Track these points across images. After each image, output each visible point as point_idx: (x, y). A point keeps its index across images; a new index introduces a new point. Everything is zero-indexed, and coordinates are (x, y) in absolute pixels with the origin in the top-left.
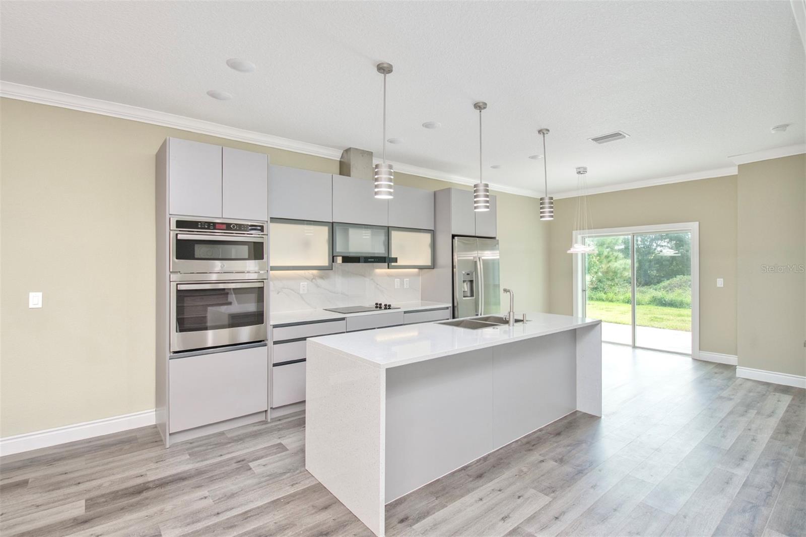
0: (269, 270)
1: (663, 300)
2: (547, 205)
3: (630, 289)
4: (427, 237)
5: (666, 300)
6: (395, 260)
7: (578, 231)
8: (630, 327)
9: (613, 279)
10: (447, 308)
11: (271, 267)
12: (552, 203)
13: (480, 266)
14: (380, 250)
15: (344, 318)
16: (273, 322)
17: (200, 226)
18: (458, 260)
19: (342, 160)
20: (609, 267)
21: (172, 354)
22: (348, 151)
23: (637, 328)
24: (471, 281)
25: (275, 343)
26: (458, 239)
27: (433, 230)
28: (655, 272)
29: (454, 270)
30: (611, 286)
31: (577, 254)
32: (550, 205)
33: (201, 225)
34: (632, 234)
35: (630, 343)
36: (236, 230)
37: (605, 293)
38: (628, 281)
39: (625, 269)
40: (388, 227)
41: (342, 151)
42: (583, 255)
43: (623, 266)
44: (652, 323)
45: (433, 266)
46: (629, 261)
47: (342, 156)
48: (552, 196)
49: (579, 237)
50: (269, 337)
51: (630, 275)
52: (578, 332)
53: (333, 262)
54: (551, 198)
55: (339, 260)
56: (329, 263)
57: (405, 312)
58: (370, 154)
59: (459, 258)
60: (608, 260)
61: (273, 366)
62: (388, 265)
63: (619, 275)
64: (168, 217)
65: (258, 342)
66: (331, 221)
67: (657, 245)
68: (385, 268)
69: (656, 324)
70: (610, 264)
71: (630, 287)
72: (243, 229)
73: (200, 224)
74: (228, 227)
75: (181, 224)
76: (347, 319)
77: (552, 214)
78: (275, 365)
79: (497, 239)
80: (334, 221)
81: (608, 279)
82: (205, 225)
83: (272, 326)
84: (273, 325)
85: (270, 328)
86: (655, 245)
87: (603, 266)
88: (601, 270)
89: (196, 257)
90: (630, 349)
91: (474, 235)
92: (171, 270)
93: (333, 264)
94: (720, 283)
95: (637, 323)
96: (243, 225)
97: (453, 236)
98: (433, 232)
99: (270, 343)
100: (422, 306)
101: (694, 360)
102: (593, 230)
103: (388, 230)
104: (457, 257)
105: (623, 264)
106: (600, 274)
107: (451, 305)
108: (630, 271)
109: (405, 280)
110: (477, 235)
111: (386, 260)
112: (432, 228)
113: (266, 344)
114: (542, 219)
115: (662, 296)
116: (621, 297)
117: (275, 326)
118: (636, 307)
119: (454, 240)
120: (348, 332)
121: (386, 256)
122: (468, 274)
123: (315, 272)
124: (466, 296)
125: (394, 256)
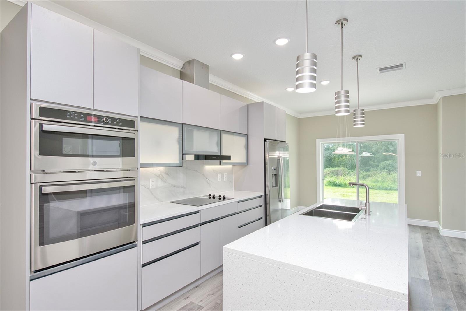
0: (139, 167)
1: (335, 183)
4: (243, 140)
5: (337, 183)
6: (228, 158)
10: (261, 196)
11: (141, 164)
12: (364, 114)
13: (282, 162)
14: (213, 150)
15: (199, 211)
16: (142, 222)
17: (68, 116)
18: (269, 158)
19: (182, 70)
21: (33, 274)
22: (190, 62)
24: (276, 175)
25: (144, 242)
26: (269, 142)
27: (247, 135)
29: (266, 165)
32: (362, 115)
33: (70, 115)
34: (357, 142)
36: (107, 124)
40: (221, 130)
41: (184, 62)
45: (247, 163)
47: (183, 67)
48: (364, 109)
50: (139, 237)
53: (183, 159)
54: (363, 110)
55: (190, 158)
56: (180, 160)
57: (239, 202)
58: (207, 67)
59: (270, 157)
61: (142, 267)
62: (220, 162)
64: (28, 102)
65: (129, 245)
66: (182, 123)
68: (218, 165)
72: (115, 123)
73: (68, 113)
74: (100, 120)
75: (44, 112)
76: (201, 211)
77: (363, 122)
78: (143, 266)
79: (286, 142)
80: (183, 123)
82: (74, 116)
83: (141, 226)
84: (142, 224)
89: (64, 152)
91: (275, 139)
92: (33, 169)
93: (183, 161)
94: (419, 174)
96: (115, 118)
97: (265, 140)
98: (246, 136)
99: (139, 243)
103: (220, 132)
104: (269, 156)
107: (263, 194)
109: (224, 174)
110: (277, 139)
111: (220, 158)
112: (246, 133)
113: (136, 244)
114: (354, 127)
117: (144, 225)
119: (266, 143)
120: (202, 224)
121: (219, 154)
122: (275, 169)
123: (162, 169)
124: (273, 186)
125: (224, 154)
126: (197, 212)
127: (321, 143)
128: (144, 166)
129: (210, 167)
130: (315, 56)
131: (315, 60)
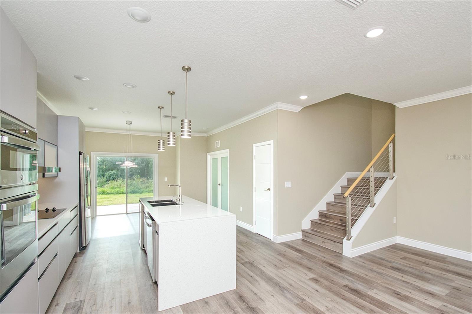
4: (55, 152)
7: (95, 153)
16: (38, 236)
25: (39, 256)
27: (57, 146)
29: (81, 176)
34: (126, 157)
40: (44, 141)
76: (59, 222)
78: (39, 280)
84: (38, 239)
94: (166, 179)
97: (80, 152)
119: (80, 155)
121: (43, 166)
124: (86, 195)
125: (46, 165)
127: (95, 155)
130: (190, 122)
131: (190, 123)
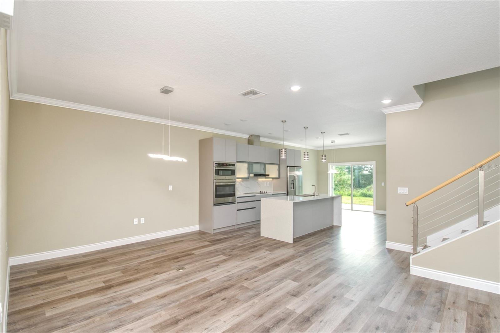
2: (324, 157)
3: (351, 190)
4: (277, 167)
6: (268, 175)
7: (330, 164)
8: (351, 205)
9: (343, 185)
10: (285, 193)
11: (236, 178)
13: (296, 177)
14: (262, 172)
16: (237, 196)
18: (289, 175)
19: (249, 138)
20: (341, 178)
21: (213, 205)
22: (252, 135)
23: (353, 205)
24: (293, 184)
25: (238, 203)
26: (289, 167)
28: (364, 181)
29: (288, 179)
30: (341, 188)
31: (329, 173)
34: (351, 165)
35: (351, 209)
36: (229, 166)
37: (339, 191)
38: (350, 185)
39: (348, 179)
40: (265, 163)
41: (249, 135)
42: (332, 174)
43: (347, 178)
44: (360, 203)
45: (279, 178)
46: (350, 176)
49: (331, 166)
50: (236, 201)
51: (351, 183)
52: (334, 198)
54: (325, 155)
55: (252, 175)
56: (248, 176)
58: (259, 136)
60: (341, 175)
61: (237, 211)
62: (265, 177)
63: (345, 183)
64: (213, 162)
65: (233, 203)
66: (248, 161)
67: (365, 167)
68: (264, 179)
69: (361, 203)
70: (341, 177)
71: (351, 189)
73: (220, 164)
74: (227, 165)
79: (301, 167)
81: (340, 185)
85: (236, 198)
86: (364, 167)
87: (338, 178)
88: (337, 180)
89: (220, 174)
90: (351, 211)
91: (293, 166)
92: (215, 179)
94: (383, 185)
95: (353, 203)
96: (230, 164)
97: (287, 166)
98: (279, 165)
99: (236, 203)
100: (273, 192)
101: (374, 213)
102: (337, 163)
103: (265, 164)
105: (348, 177)
106: (336, 182)
107: (286, 192)
108: (351, 180)
109: (268, 183)
110: (295, 166)
111: (265, 175)
112: (279, 163)
114: (322, 162)
115: (365, 192)
116: (347, 193)
117: (238, 197)
118: (353, 197)
120: (256, 201)
121: (264, 174)
122: (292, 181)
123: (240, 180)
124: (291, 189)
125: (267, 174)
126: (255, 196)
128: (238, 178)
129: (261, 179)
